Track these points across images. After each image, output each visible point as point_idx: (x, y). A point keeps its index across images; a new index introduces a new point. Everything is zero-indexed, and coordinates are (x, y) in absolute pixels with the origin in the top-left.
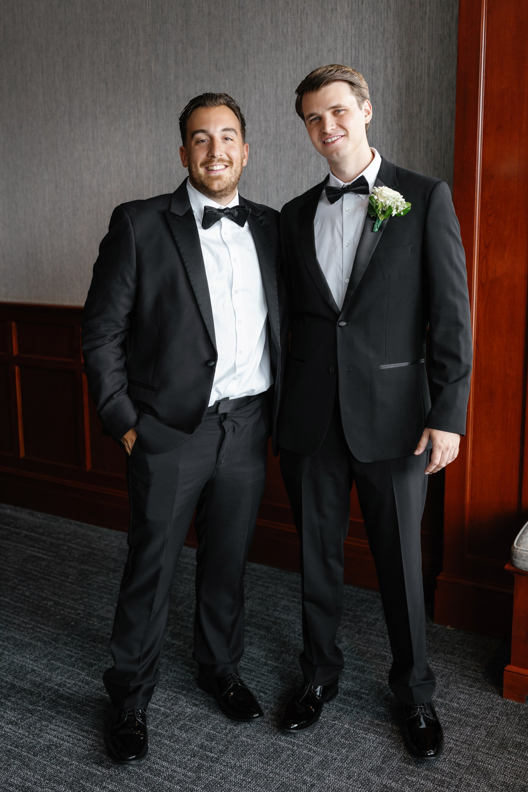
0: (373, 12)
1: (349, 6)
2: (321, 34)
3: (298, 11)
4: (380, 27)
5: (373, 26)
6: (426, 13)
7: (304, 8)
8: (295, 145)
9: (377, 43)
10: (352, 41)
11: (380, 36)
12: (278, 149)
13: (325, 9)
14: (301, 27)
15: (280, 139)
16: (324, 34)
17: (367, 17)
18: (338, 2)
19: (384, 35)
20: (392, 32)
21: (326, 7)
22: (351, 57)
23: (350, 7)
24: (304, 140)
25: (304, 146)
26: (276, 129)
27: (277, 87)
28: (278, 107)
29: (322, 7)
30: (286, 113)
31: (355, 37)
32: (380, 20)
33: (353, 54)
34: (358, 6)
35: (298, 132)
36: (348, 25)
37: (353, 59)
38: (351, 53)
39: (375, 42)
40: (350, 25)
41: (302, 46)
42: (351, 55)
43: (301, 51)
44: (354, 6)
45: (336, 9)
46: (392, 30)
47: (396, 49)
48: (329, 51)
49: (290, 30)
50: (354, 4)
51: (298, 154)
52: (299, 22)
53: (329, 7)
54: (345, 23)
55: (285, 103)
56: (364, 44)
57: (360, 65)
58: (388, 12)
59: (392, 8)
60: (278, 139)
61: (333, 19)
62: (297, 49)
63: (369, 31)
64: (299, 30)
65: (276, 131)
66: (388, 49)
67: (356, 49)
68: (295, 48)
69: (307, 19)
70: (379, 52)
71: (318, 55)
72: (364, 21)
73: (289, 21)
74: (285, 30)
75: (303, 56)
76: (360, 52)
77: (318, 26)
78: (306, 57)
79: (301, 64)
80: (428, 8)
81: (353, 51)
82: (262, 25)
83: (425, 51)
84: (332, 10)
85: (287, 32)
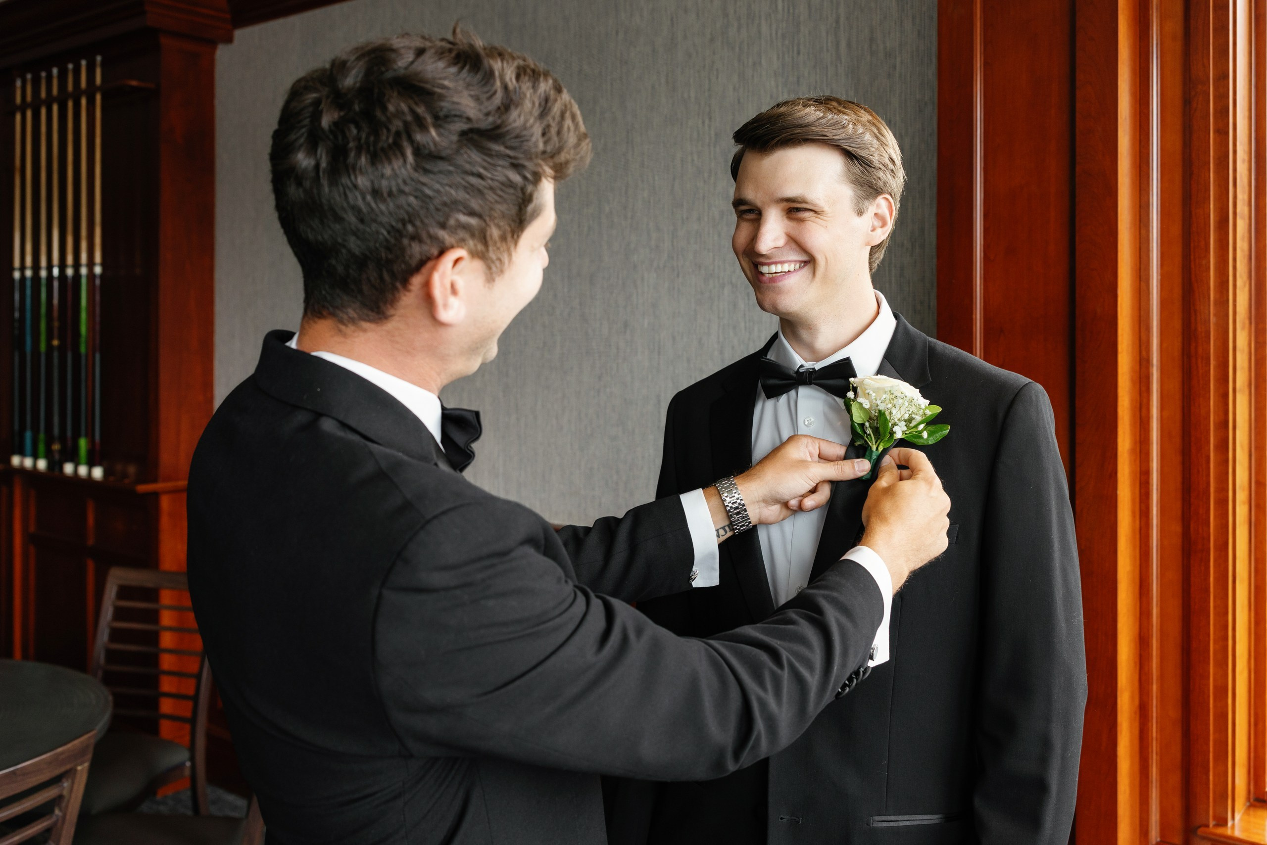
0: (815, 67)
1: (778, 58)
2: (739, 100)
3: (704, 66)
6: (895, 67)
7: (713, 62)
13: (744, 63)
14: (709, 90)
17: (806, 74)
18: (763, 52)
21: (746, 61)
23: (781, 60)
27: (674, 179)
29: (740, 61)
30: (687, 219)
34: (793, 59)
36: (777, 86)
41: (710, 119)
43: (709, 126)
44: (787, 59)
45: (760, 63)
49: (693, 95)
50: (786, 56)
52: (707, 82)
53: (750, 60)
54: (773, 83)
58: (836, 66)
59: (843, 61)
60: (675, 259)
61: (756, 77)
62: (703, 123)
64: (706, 94)
65: (673, 246)
68: (700, 121)
69: (717, 78)
73: (692, 81)
74: (686, 96)
75: (712, 133)
77: (734, 89)
78: (717, 135)
80: (898, 59)
82: (653, 87)
83: (895, 124)
84: (754, 64)
85: (689, 97)
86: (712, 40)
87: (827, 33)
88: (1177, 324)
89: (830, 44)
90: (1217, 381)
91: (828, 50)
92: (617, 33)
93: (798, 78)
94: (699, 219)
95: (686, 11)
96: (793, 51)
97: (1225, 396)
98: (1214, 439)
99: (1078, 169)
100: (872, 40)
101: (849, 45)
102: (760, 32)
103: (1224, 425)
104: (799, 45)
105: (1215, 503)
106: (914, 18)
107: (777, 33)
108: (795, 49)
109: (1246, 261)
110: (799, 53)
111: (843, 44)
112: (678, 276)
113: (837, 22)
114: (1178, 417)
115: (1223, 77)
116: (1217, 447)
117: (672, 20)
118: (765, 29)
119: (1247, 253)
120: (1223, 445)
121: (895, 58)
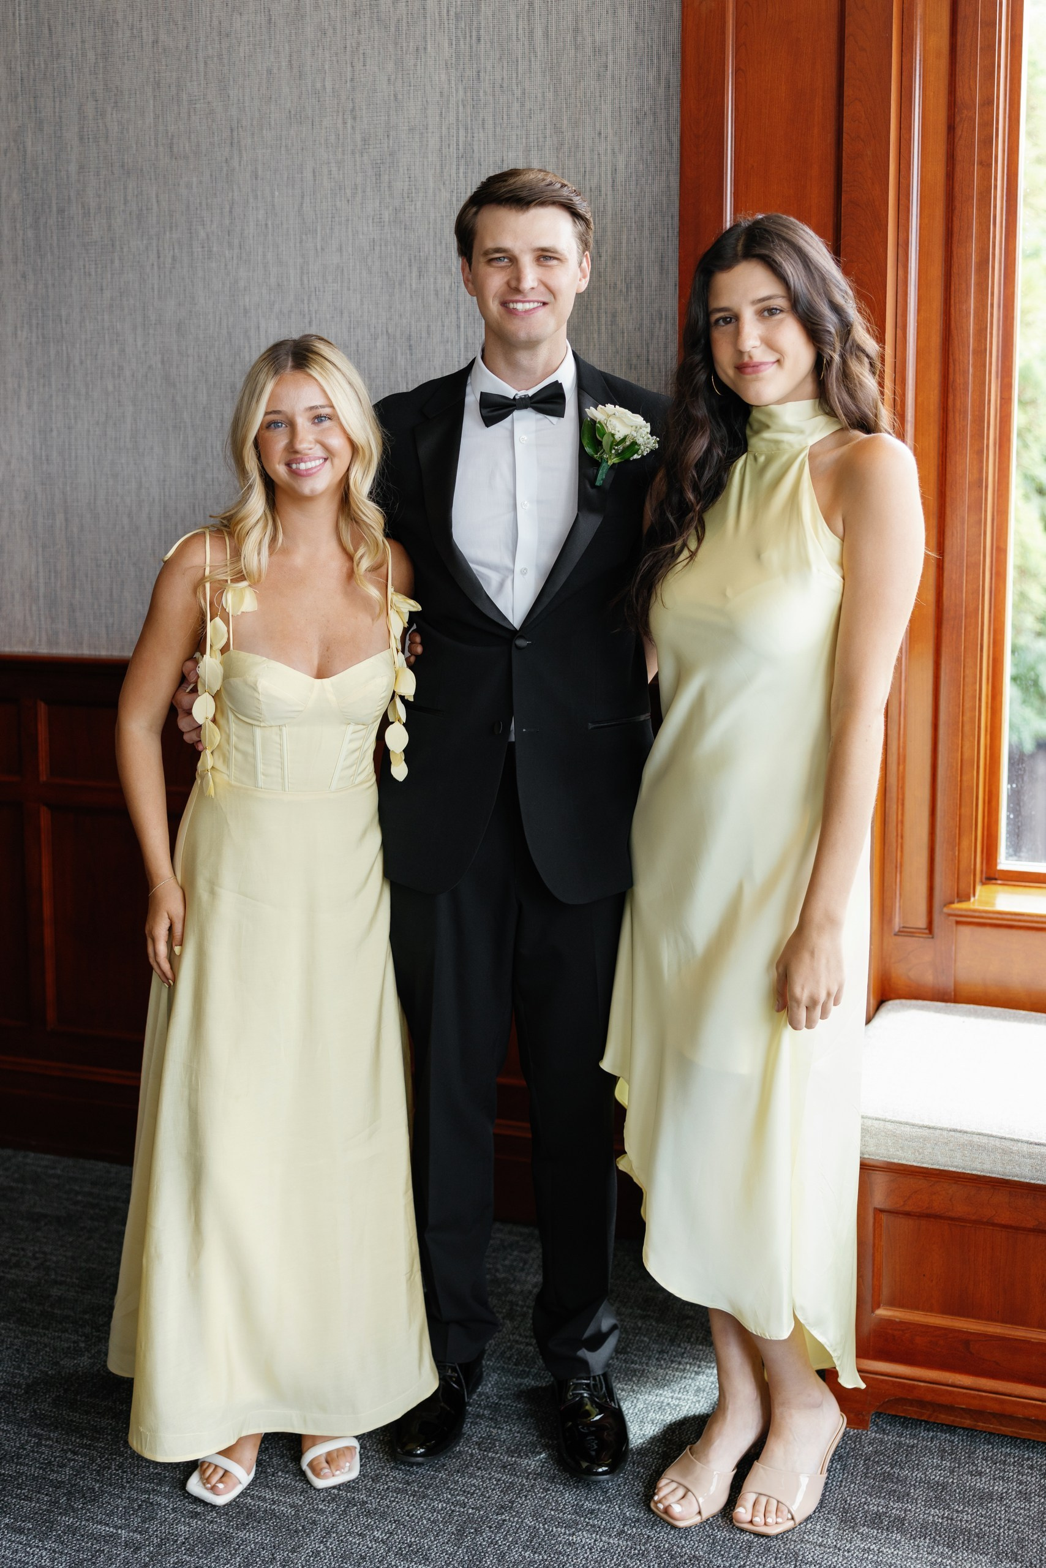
0: (500, 58)
1: (450, 44)
2: (395, 96)
3: (345, 48)
4: (515, 87)
5: (501, 87)
7: (358, 44)
8: (342, 313)
9: (509, 119)
10: (458, 112)
11: (516, 106)
12: (307, 320)
13: (402, 47)
14: (352, 80)
15: (309, 300)
16: (400, 97)
17: (489, 68)
18: (429, 35)
19: (523, 105)
20: (540, 99)
21: (404, 44)
22: (458, 145)
23: (454, 46)
24: (362, 304)
25: (361, 316)
26: (301, 280)
27: (303, 197)
28: (304, 237)
29: (396, 44)
30: (322, 249)
31: (464, 106)
32: (514, 75)
33: (462, 139)
34: (471, 47)
35: (349, 289)
36: (449, 81)
37: (461, 147)
38: (458, 137)
39: (505, 117)
40: (453, 82)
41: (354, 118)
42: (458, 141)
43: (353, 128)
44: (462, 46)
45: (425, 49)
46: (539, 95)
47: (548, 132)
48: (411, 130)
49: (329, 85)
50: (462, 42)
51: (349, 332)
52: (349, 69)
53: (411, 44)
54: (443, 77)
55: (319, 228)
56: (483, 120)
57: (476, 160)
59: (539, 54)
60: (306, 302)
61: (419, 67)
62: (345, 123)
63: (494, 95)
64: (348, 84)
65: (302, 284)
66: (532, 132)
67: (466, 129)
68: (340, 121)
69: (364, 65)
70: (514, 137)
71: (388, 136)
72: (482, 74)
73: (327, 67)
74: (319, 85)
75: (358, 137)
76: (476, 135)
77: (389, 80)
78: (364, 140)
79: (353, 153)
81: (462, 132)
82: (270, 71)
83: (606, 138)
84: (417, 50)
85: (324, 87)
89: (521, 31)
91: (518, 39)
93: (478, 72)
94: (340, 250)
96: (471, 37)
101: (546, 34)
104: (479, 29)
105: (967, 567)
108: (474, 34)
110: (479, 40)
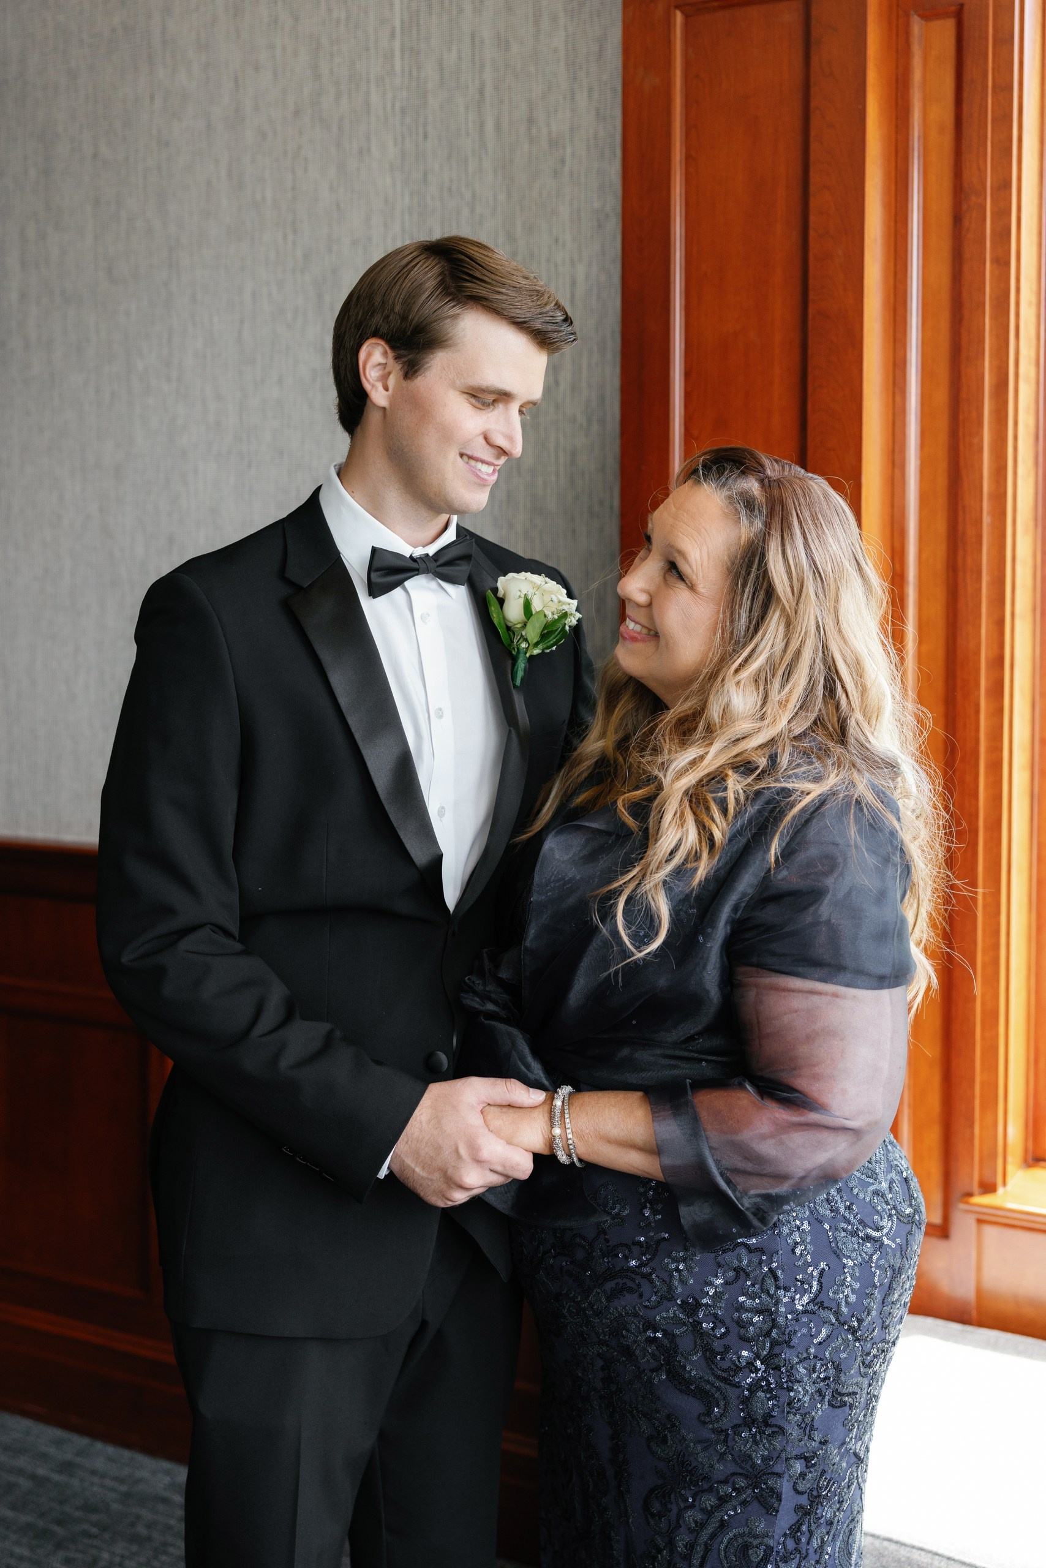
0: (449, 158)
1: (395, 144)
2: (338, 205)
3: (285, 152)
4: (464, 190)
5: (450, 189)
6: (563, 162)
7: (299, 147)
11: (465, 212)
13: (344, 149)
14: (293, 188)
16: (343, 206)
17: (437, 168)
18: (372, 134)
19: (473, 210)
20: (491, 203)
21: (347, 146)
23: (399, 146)
27: (242, 322)
28: (243, 368)
29: (339, 146)
30: (262, 381)
32: (464, 176)
34: (417, 145)
35: (289, 427)
36: (394, 185)
40: (399, 186)
41: (295, 232)
43: (294, 243)
44: (408, 145)
45: (369, 150)
48: (355, 243)
49: (269, 195)
50: (407, 140)
52: (290, 176)
53: (354, 146)
54: (388, 181)
55: (258, 358)
58: (480, 158)
61: (362, 171)
62: (285, 237)
64: (289, 194)
68: (281, 235)
69: (306, 170)
72: (429, 176)
73: (267, 175)
74: (258, 196)
75: (299, 253)
77: (331, 187)
78: (306, 257)
79: (294, 271)
80: (568, 150)
82: (209, 183)
83: (564, 245)
84: (361, 151)
85: (264, 199)
86: (297, 113)
87: (467, 108)
88: (941, 526)
89: (470, 125)
90: (990, 602)
91: (468, 134)
92: (152, 98)
93: (425, 174)
94: (280, 381)
95: (257, 69)
96: (417, 134)
97: (1001, 622)
98: (987, 679)
99: (811, 310)
100: (531, 121)
101: (498, 127)
102: (368, 104)
103: (998, 662)
104: (425, 125)
105: (987, 766)
106: (590, 90)
107: (393, 106)
108: (421, 130)
109: (1031, 440)
110: (425, 137)
111: (490, 126)
112: (249, 466)
113: (481, 92)
114: (940, 653)
115: (1004, 186)
116: (989, 693)
117: (236, 81)
118: (375, 98)
119: (1032, 430)
120: (997, 690)
121: (564, 147)
